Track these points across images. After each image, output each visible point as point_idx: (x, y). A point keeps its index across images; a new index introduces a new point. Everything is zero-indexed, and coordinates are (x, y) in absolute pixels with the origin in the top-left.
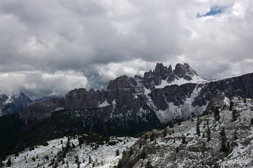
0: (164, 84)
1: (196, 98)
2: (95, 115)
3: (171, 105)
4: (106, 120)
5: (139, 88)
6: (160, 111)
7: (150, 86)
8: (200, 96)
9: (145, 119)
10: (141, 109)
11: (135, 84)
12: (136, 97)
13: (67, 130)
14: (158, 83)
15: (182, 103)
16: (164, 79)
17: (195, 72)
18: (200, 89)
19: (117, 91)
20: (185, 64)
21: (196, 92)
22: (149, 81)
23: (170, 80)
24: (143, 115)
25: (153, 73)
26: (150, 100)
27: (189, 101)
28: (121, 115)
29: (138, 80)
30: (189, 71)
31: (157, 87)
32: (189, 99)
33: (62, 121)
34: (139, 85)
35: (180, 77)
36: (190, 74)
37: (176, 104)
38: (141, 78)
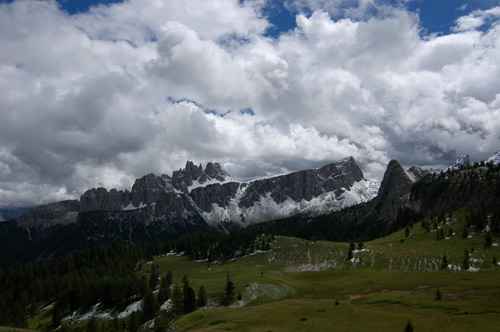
0: (196, 184)
1: (241, 199)
2: (133, 218)
3: (215, 205)
4: (147, 224)
5: (168, 189)
6: (205, 213)
7: (180, 187)
8: (247, 196)
9: (191, 221)
10: (185, 211)
11: (164, 185)
14: (189, 184)
15: (228, 204)
16: (195, 179)
17: (227, 173)
18: (244, 189)
19: (145, 192)
20: (216, 164)
21: (241, 192)
22: (180, 181)
23: (201, 181)
24: (189, 217)
25: (183, 172)
26: (191, 200)
27: (234, 201)
28: (164, 216)
29: (166, 180)
30: (220, 171)
33: (96, 225)
34: (168, 185)
35: (213, 178)
36: (222, 174)
37: (220, 205)
38: (169, 178)
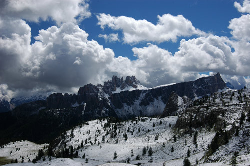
0: (118, 91)
1: (142, 101)
3: (125, 105)
4: (80, 116)
5: (101, 93)
6: (118, 109)
7: (108, 92)
8: (145, 99)
10: (105, 108)
11: (98, 90)
12: (101, 99)
13: (52, 123)
14: (114, 90)
15: (133, 104)
16: (119, 87)
17: (140, 83)
18: (145, 94)
19: (85, 96)
20: (133, 77)
21: (142, 96)
22: (108, 88)
23: (122, 88)
24: (106, 112)
25: (111, 83)
27: (137, 103)
28: (90, 112)
29: (100, 88)
30: (135, 81)
31: (114, 93)
32: (138, 101)
34: (101, 91)
35: (130, 86)
36: (137, 83)
37: (129, 105)
38: (102, 86)
